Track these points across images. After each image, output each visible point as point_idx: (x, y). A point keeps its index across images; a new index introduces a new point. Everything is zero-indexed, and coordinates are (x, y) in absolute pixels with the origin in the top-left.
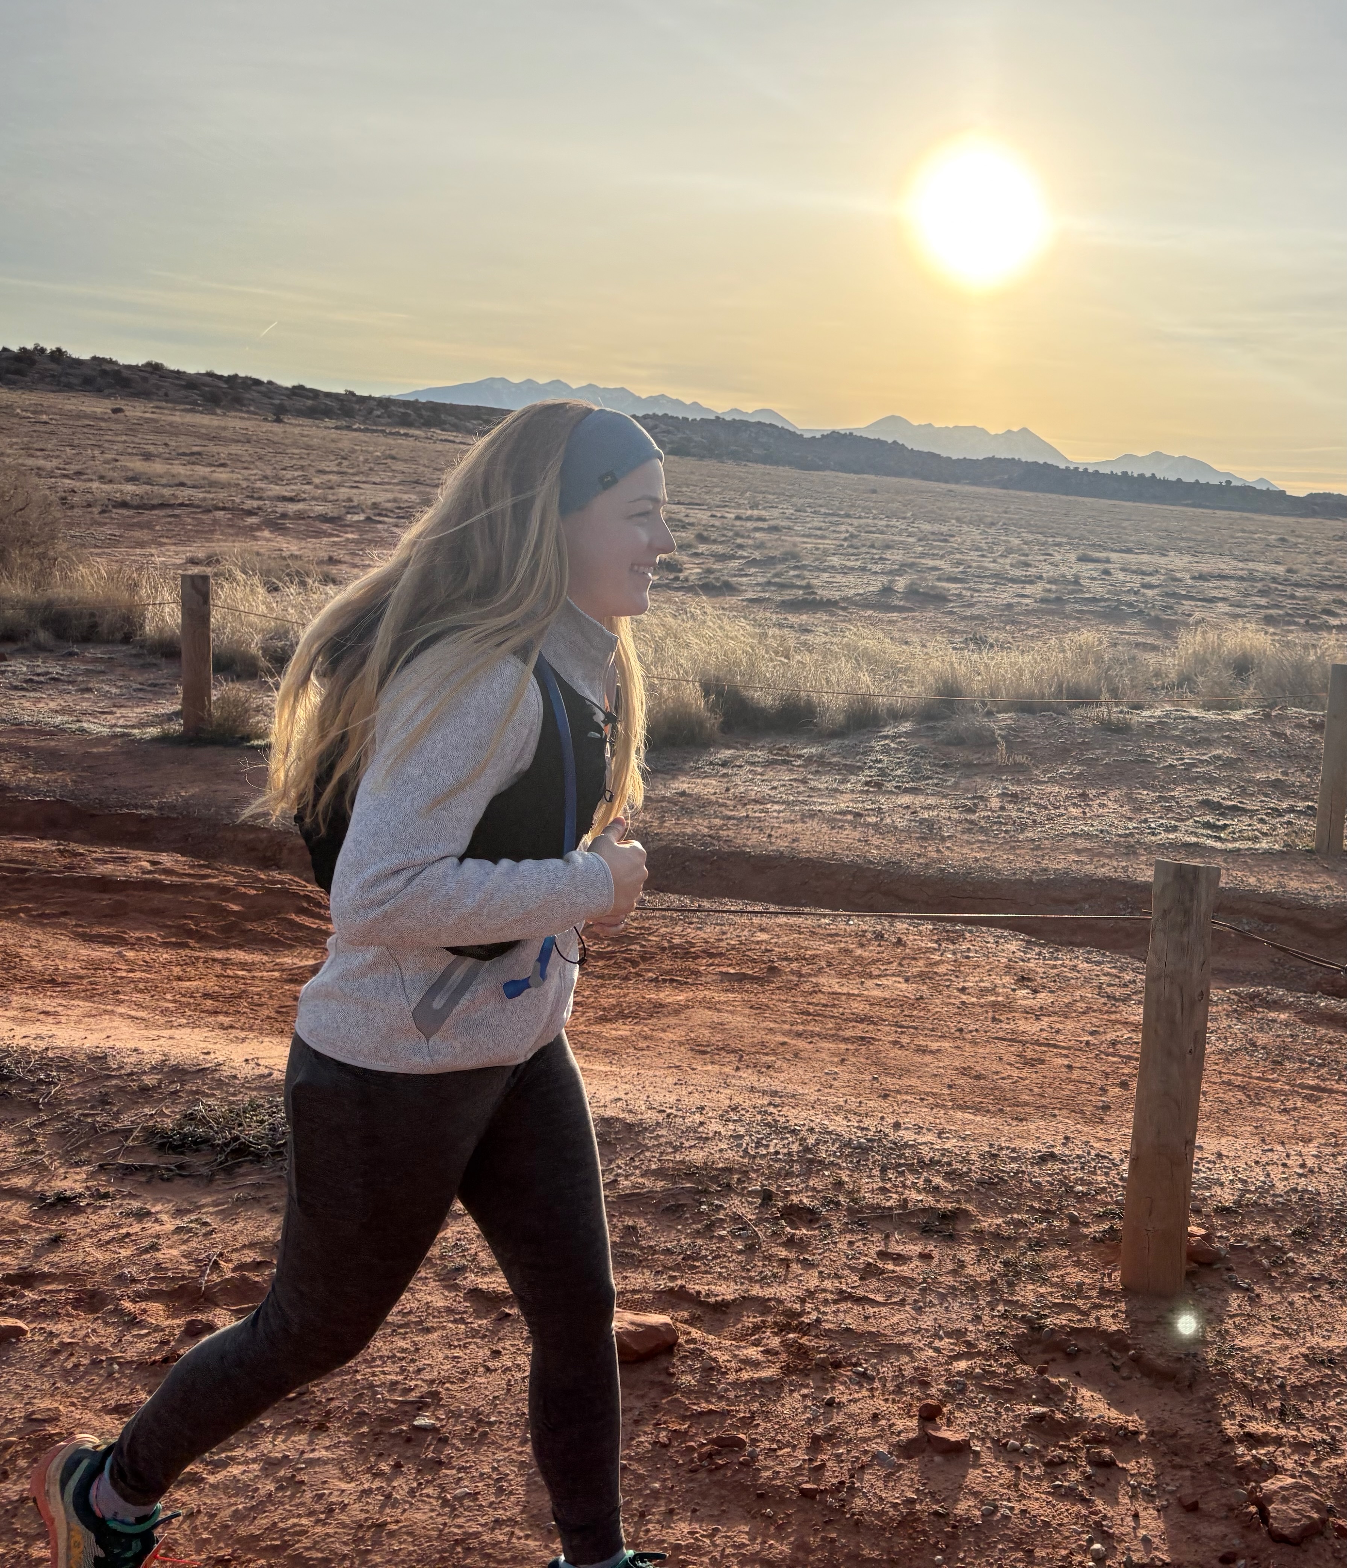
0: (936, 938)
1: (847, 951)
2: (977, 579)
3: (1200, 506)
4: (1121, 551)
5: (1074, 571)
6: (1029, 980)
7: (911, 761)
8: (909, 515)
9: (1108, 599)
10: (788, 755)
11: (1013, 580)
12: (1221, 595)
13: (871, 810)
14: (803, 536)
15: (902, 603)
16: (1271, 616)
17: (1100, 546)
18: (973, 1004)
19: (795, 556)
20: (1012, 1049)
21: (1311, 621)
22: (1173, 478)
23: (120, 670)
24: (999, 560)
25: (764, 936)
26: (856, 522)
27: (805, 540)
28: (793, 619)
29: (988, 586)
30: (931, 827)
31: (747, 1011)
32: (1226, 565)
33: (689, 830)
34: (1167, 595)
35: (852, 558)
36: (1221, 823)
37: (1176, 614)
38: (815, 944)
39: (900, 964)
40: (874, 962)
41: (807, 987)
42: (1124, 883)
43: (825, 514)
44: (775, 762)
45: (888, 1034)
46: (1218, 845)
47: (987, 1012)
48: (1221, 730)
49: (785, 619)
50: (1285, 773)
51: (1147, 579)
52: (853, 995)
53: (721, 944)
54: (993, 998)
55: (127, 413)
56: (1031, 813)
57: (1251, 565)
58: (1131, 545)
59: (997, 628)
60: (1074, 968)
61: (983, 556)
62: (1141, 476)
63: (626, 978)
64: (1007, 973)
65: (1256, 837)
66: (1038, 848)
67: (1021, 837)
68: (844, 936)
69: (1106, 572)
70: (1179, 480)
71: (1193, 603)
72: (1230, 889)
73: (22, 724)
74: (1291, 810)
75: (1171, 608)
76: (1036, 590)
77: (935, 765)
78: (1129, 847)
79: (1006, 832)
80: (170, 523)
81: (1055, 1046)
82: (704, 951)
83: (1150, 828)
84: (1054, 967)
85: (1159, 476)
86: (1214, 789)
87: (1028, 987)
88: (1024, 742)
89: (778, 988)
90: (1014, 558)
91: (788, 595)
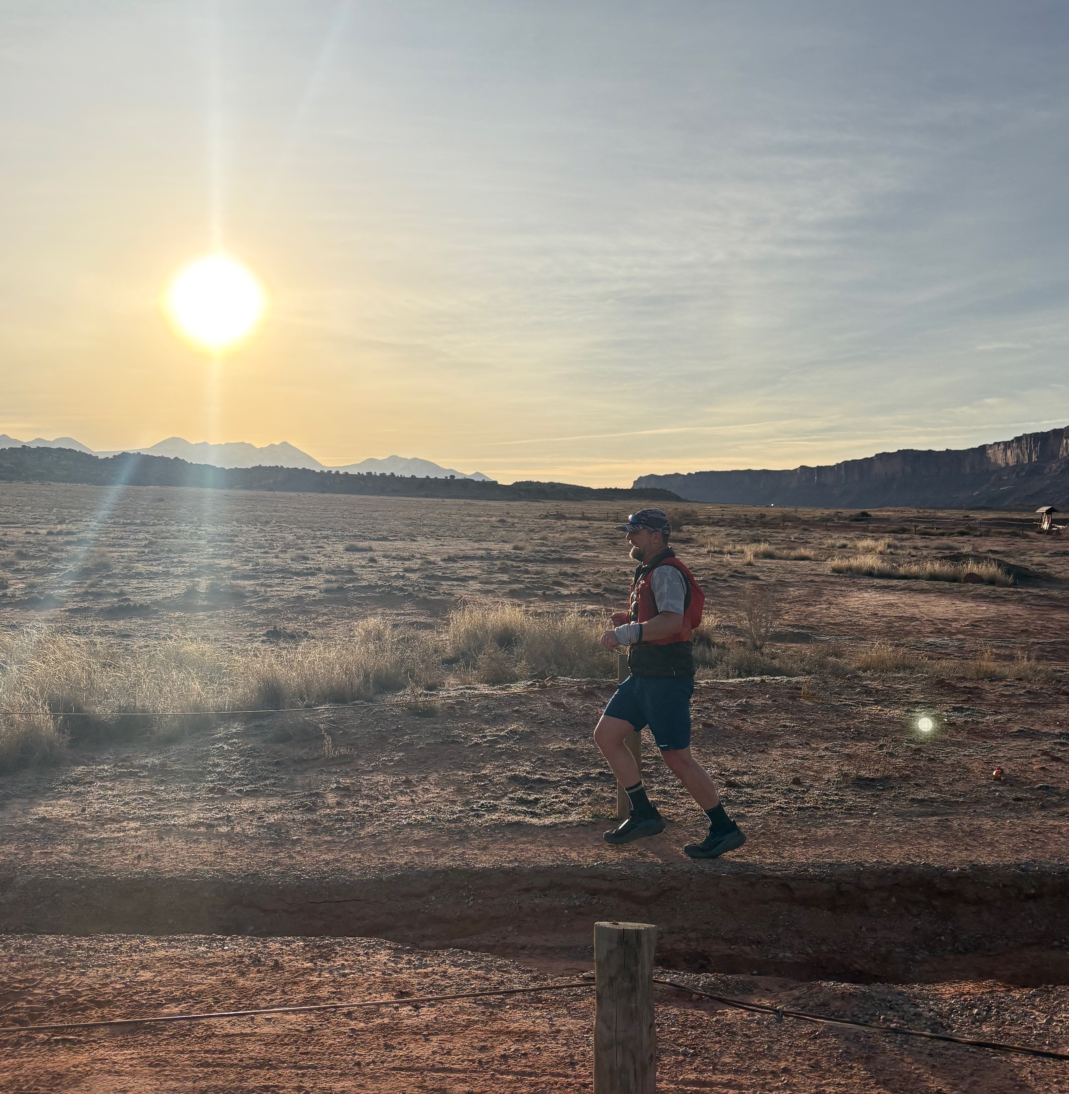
0: (309, 955)
1: (229, 983)
2: (266, 575)
3: (432, 496)
4: (379, 539)
5: (345, 561)
6: (408, 994)
7: (247, 761)
8: (195, 519)
9: (382, 586)
10: (132, 766)
11: (298, 574)
12: (470, 574)
13: (220, 818)
14: (109, 546)
15: (205, 603)
16: (515, 590)
17: (360, 536)
18: (362, 1030)
19: (106, 566)
20: (412, 1080)
21: (547, 593)
22: (408, 475)
24: (280, 555)
25: (146, 975)
26: (151, 529)
27: (111, 549)
28: (113, 625)
29: (277, 581)
30: (278, 832)
31: (147, 1070)
32: (467, 547)
33: (54, 859)
34: (427, 577)
35: (154, 563)
36: (532, 798)
37: (439, 594)
38: (197, 978)
39: (284, 993)
40: (259, 991)
41: (199, 1031)
42: (464, 871)
43: (124, 523)
44: (122, 775)
45: (290, 1079)
46: (535, 821)
47: (378, 1038)
48: (510, 705)
49: (106, 626)
50: (572, 742)
51: (407, 564)
52: (246, 1035)
53: (109, 989)
54: (379, 1021)
56: (366, 806)
57: (485, 545)
58: (385, 533)
59: (291, 619)
60: (444, 975)
61: (266, 553)
62: (383, 475)
63: (17, 1044)
64: (385, 990)
65: (566, 809)
66: (380, 843)
67: (363, 833)
68: (222, 965)
69: (372, 560)
70: (413, 477)
71: (450, 583)
72: (558, 866)
74: (587, 777)
75: (434, 589)
76: (316, 581)
77: (269, 764)
78: (461, 832)
79: (348, 829)
81: (451, 1070)
82: (91, 1001)
83: (472, 810)
84: (426, 975)
85: (397, 474)
86: (518, 763)
87: (408, 1003)
88: (345, 733)
89: (173, 1036)
90: (292, 553)
91: (106, 603)
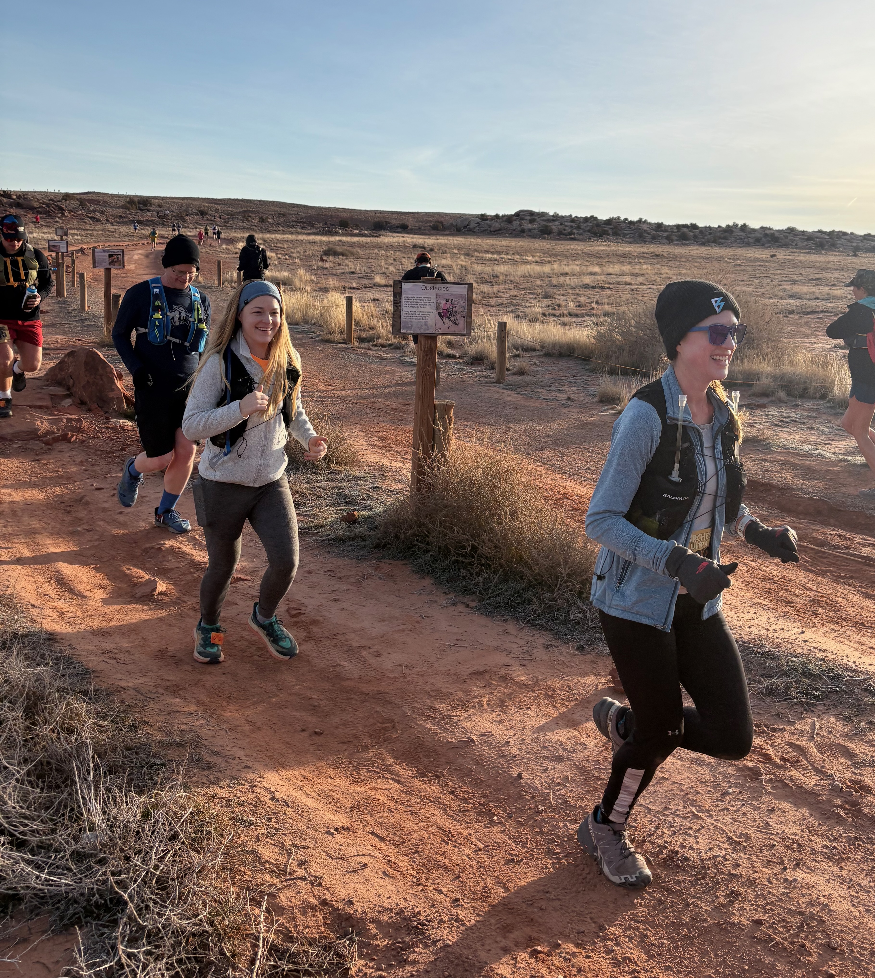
23: (824, 416)
55: (778, 257)
73: (788, 448)
80: (818, 323)
